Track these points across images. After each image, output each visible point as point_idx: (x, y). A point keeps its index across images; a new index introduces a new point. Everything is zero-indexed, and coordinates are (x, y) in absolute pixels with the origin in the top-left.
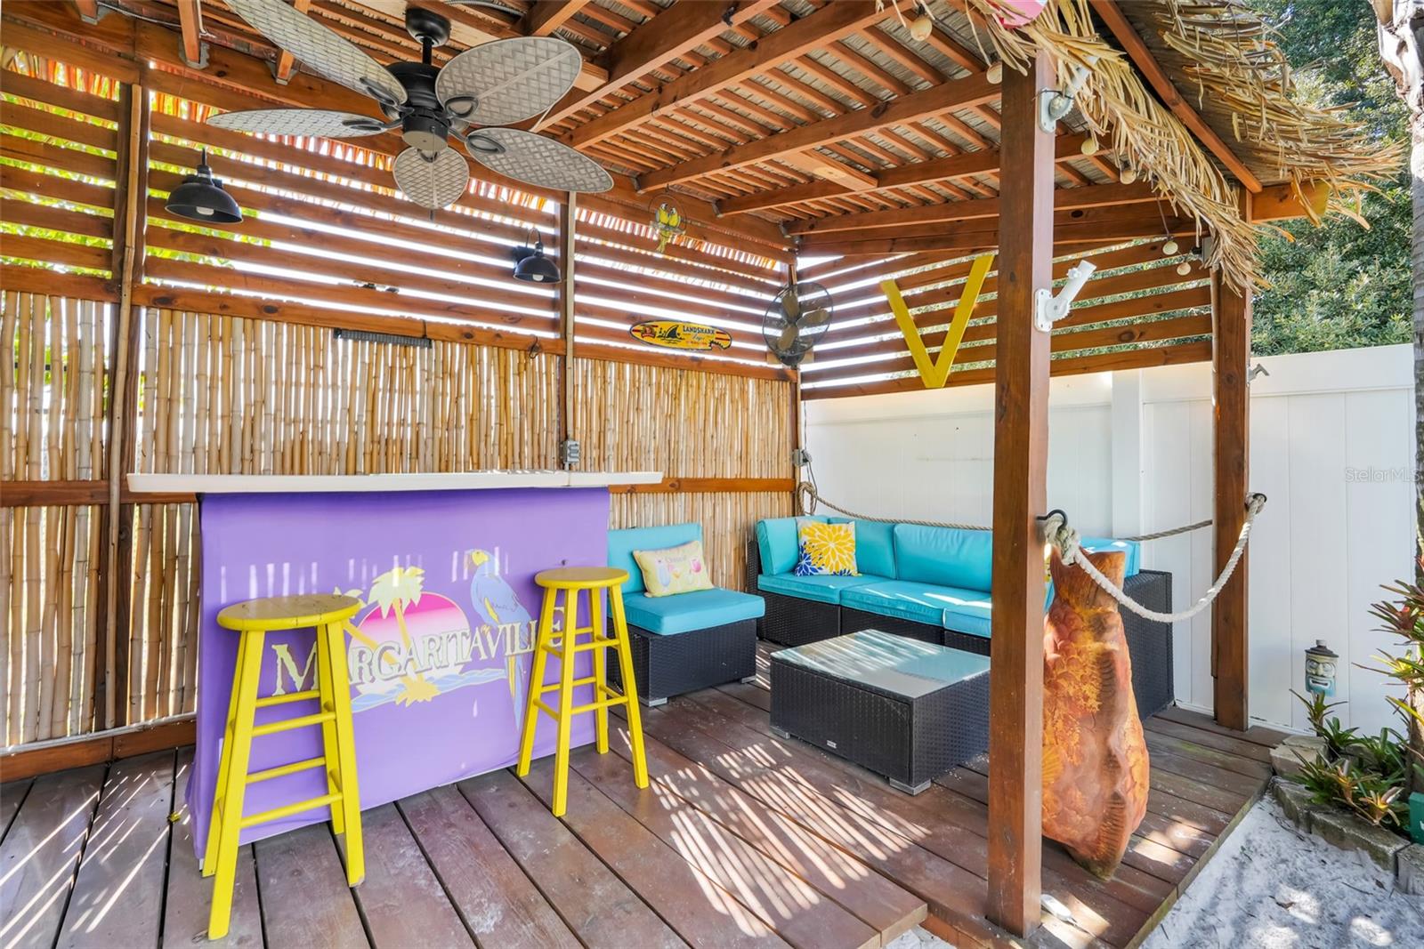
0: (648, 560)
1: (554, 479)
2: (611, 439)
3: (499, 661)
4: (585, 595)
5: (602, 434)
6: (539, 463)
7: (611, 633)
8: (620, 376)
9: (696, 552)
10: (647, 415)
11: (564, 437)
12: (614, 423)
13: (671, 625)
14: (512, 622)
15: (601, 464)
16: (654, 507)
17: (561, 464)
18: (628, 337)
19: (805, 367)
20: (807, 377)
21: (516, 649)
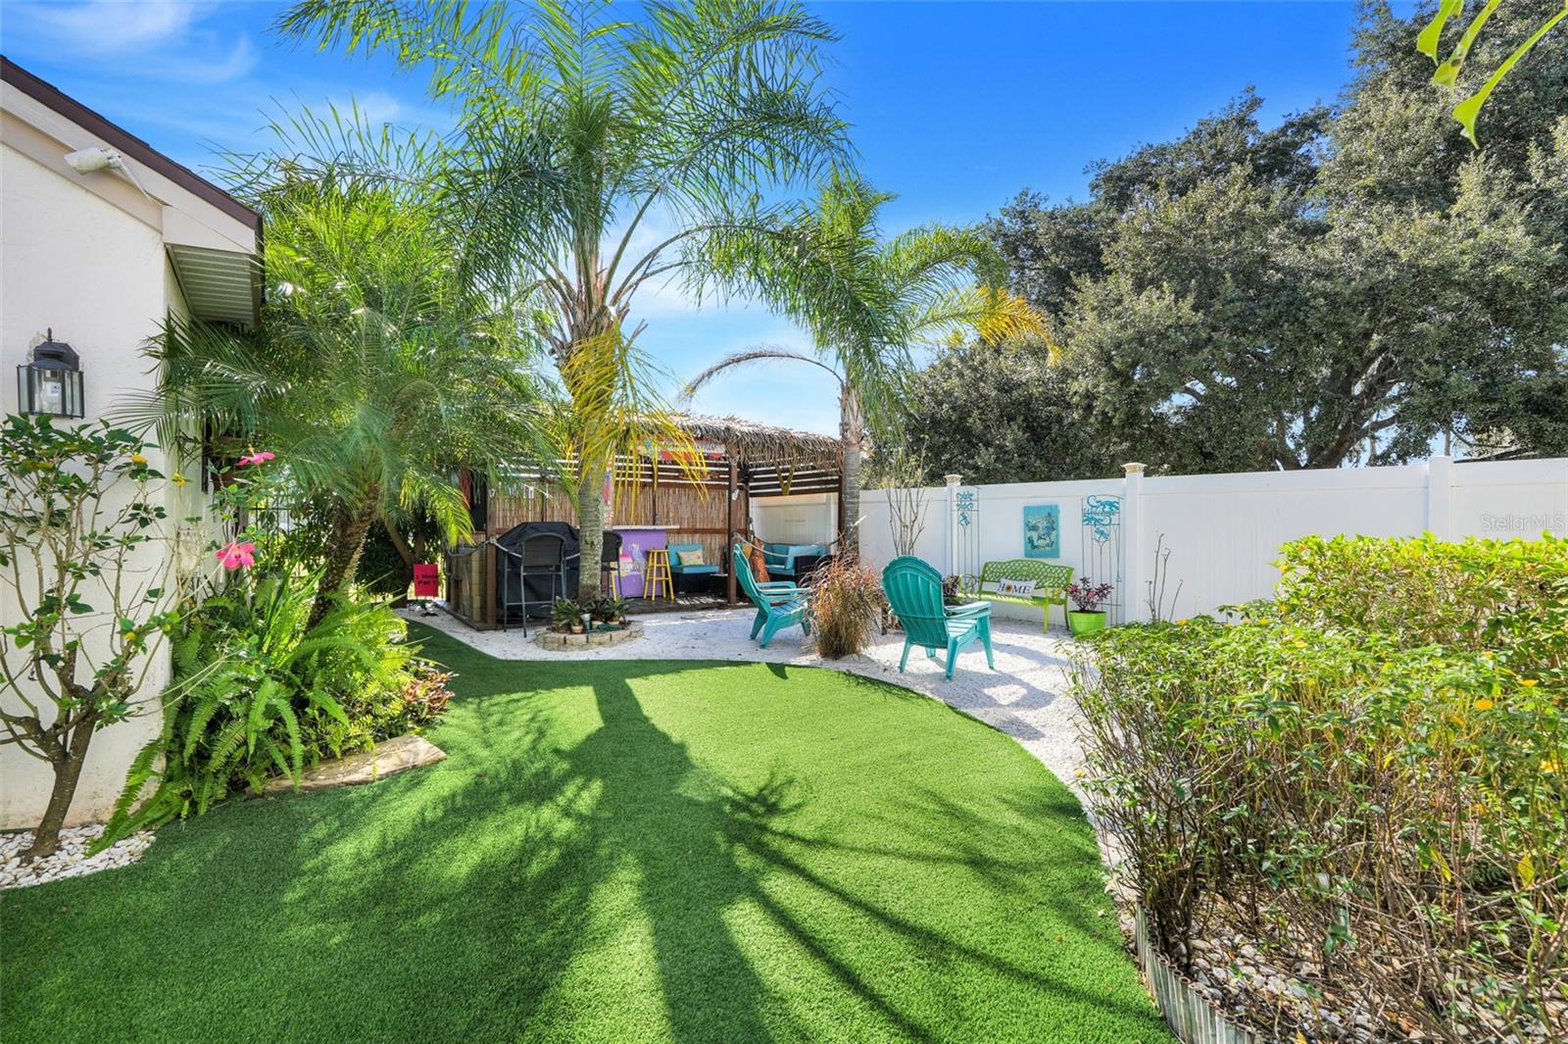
0: (682, 554)
1: (653, 527)
2: (671, 515)
3: (639, 570)
4: (659, 554)
5: (668, 513)
6: (647, 523)
7: (667, 576)
8: (674, 492)
9: (699, 553)
10: (684, 506)
11: (655, 515)
12: (672, 509)
13: (686, 571)
14: (642, 561)
15: (667, 523)
16: (686, 538)
17: (654, 524)
18: (675, 478)
19: (751, 484)
20: (752, 488)
21: (643, 568)
